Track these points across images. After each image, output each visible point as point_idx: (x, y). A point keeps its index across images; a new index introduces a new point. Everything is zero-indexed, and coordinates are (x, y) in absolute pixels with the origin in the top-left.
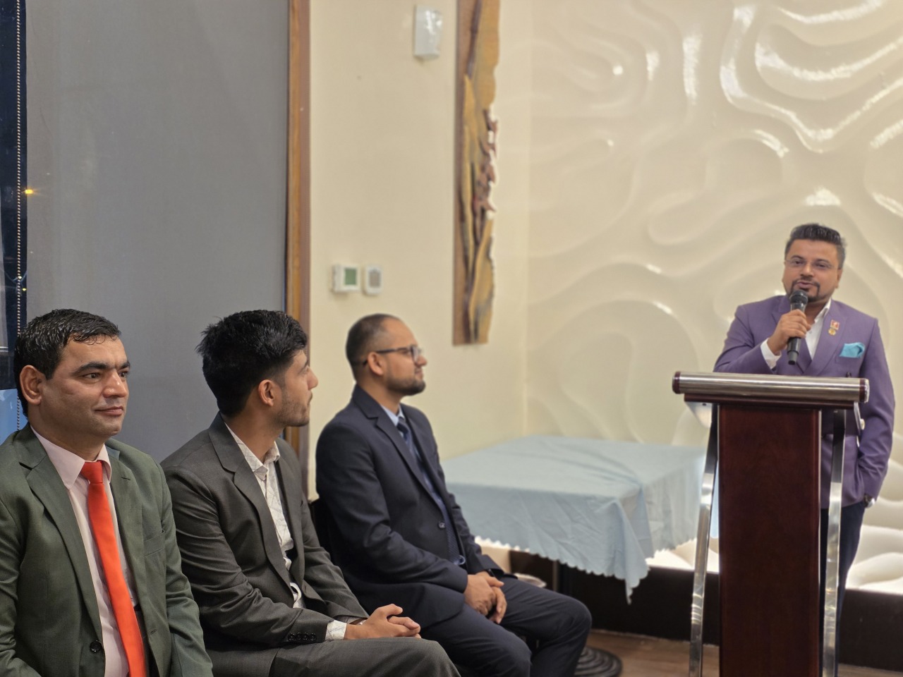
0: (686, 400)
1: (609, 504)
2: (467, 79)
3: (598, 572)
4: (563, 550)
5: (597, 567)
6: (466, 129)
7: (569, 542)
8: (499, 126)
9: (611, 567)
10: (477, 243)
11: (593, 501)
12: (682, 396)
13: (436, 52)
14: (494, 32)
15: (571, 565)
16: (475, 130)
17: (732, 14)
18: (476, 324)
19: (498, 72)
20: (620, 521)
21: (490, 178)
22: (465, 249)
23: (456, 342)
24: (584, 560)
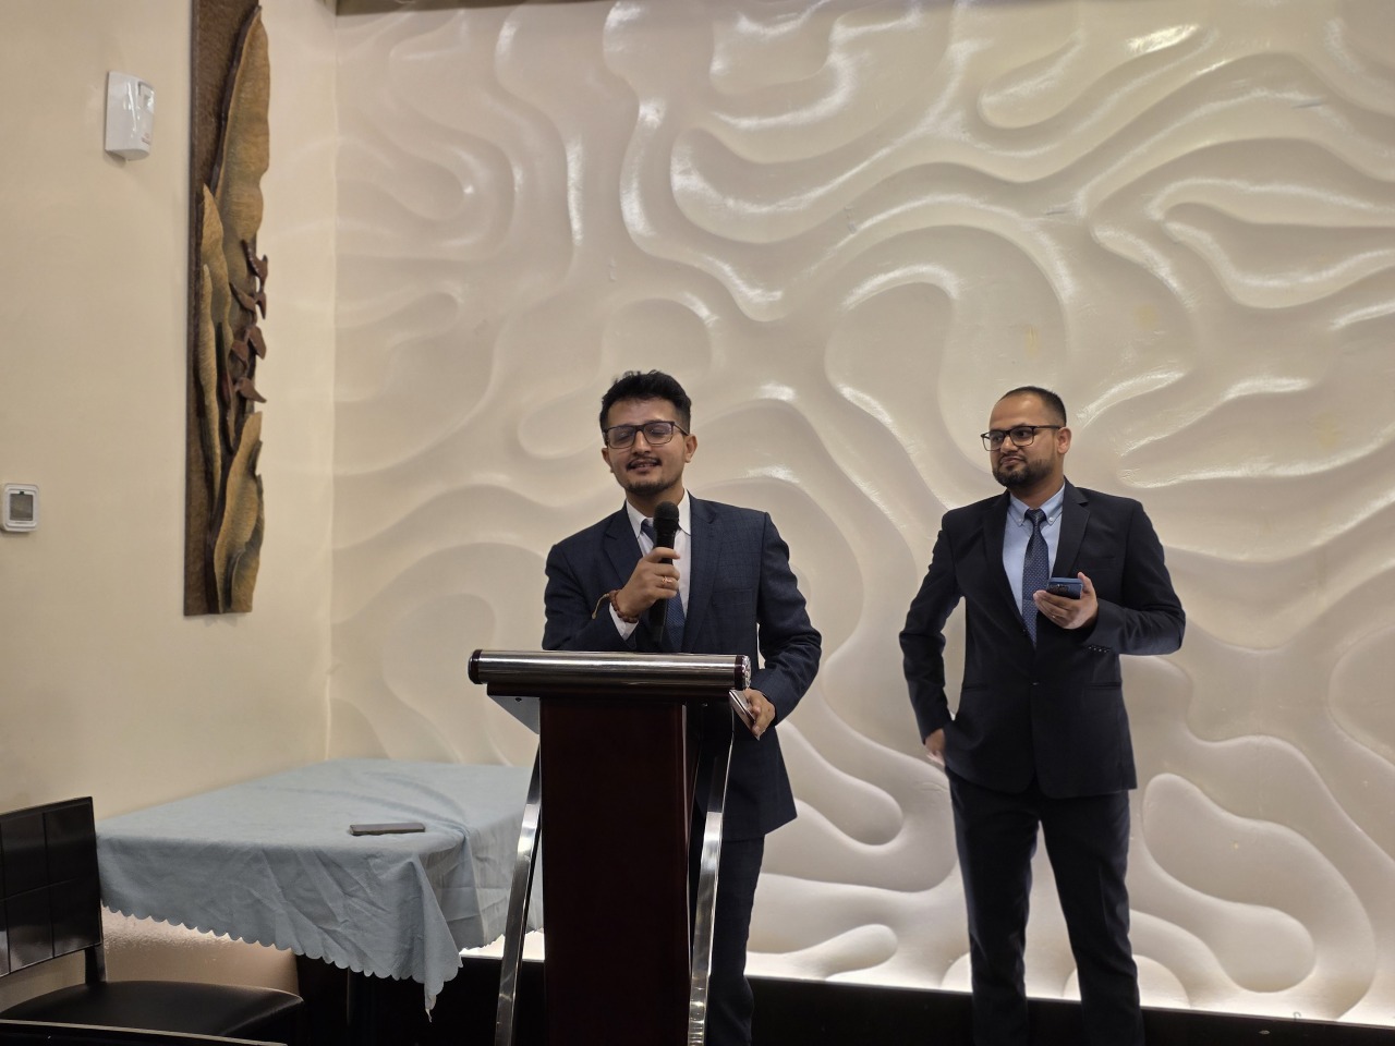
0: (490, 693)
1: (402, 865)
2: (206, 191)
3: (382, 975)
4: (330, 941)
5: (382, 966)
6: (206, 268)
7: (339, 929)
8: (271, 267)
9: (405, 965)
10: (229, 452)
11: (377, 860)
12: (485, 686)
13: (143, 146)
14: (260, 120)
15: (341, 965)
16: (223, 272)
17: (637, 112)
18: (228, 581)
19: (267, 184)
20: (419, 889)
21: (256, 349)
22: (208, 460)
23: (189, 611)
24: (362, 955)
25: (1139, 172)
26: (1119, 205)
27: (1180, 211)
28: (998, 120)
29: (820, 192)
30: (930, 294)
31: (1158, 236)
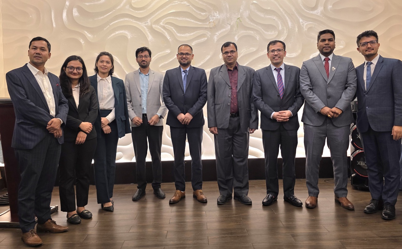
17: (65, 3)
25: (160, 17)
26: (157, 22)
27: (167, 23)
28: (135, 6)
29: (102, 17)
30: (124, 37)
31: (164, 28)
